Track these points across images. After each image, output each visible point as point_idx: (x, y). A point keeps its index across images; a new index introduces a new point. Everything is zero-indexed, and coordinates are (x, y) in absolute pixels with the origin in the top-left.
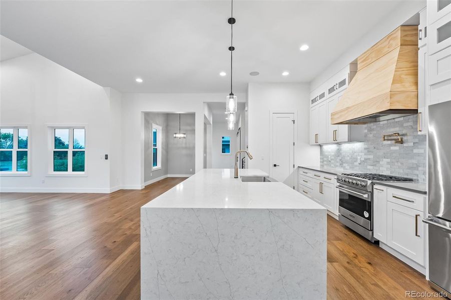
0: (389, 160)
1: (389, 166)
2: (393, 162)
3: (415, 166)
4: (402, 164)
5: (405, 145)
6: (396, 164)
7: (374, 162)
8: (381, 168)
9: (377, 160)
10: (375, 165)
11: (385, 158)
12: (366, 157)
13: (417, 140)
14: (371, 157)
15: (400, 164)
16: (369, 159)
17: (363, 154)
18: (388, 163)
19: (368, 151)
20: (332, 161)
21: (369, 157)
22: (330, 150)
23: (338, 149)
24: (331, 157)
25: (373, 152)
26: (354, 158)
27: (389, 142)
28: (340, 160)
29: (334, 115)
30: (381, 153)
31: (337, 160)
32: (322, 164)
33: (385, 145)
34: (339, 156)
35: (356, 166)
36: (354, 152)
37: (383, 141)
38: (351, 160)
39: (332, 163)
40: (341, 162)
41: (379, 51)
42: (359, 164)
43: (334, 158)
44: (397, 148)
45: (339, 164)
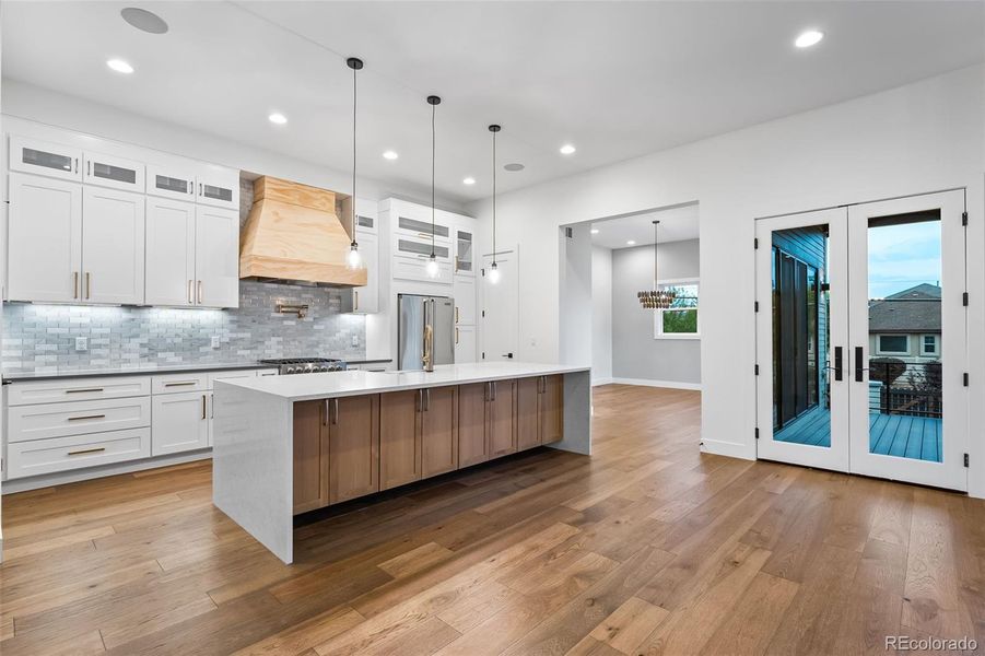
0: (281, 339)
1: (281, 347)
2: (287, 341)
4: (300, 342)
5: (303, 320)
6: (292, 343)
7: (251, 344)
8: (266, 352)
9: (261, 339)
10: (256, 348)
11: (273, 336)
12: (234, 335)
14: (247, 335)
15: (297, 343)
16: (242, 339)
17: (227, 330)
18: (279, 343)
19: (239, 327)
21: (241, 335)
22: (86, 320)
23: (133, 320)
24: (89, 340)
25: (249, 328)
26: (198, 339)
27: (282, 315)
28: (142, 345)
29: (262, 260)
30: (267, 329)
31: (127, 346)
32: (18, 364)
33: (274, 318)
34: (137, 336)
35: (207, 353)
36: (197, 327)
37: (270, 312)
38: (188, 343)
39: (99, 357)
40: (146, 350)
41: (307, 198)
42: (216, 349)
43: (107, 341)
44: (293, 323)
45: (137, 356)
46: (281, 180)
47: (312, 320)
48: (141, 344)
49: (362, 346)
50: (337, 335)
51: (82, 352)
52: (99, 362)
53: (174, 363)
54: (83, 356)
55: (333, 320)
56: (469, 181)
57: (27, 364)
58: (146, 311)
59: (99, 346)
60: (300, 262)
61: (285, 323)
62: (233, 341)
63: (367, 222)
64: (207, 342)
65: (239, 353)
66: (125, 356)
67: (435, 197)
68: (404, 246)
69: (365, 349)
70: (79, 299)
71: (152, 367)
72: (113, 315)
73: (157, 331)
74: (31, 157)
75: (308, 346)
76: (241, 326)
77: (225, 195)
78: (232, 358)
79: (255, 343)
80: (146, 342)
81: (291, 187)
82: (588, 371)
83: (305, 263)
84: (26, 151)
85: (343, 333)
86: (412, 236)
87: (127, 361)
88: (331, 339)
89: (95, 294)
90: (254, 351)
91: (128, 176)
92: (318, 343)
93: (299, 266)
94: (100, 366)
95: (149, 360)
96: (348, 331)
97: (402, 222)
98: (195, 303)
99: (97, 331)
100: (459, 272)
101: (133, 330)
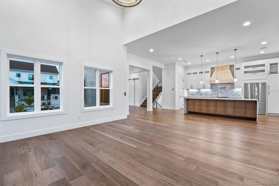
5: (225, 90)
16: (214, 93)
27: (221, 89)
33: (219, 90)
36: (207, 92)
41: (223, 68)
46: (218, 67)
47: (227, 90)
49: (241, 95)
50: (234, 93)
58: (200, 90)
61: (222, 91)
62: (212, 94)
63: (238, 69)
64: (208, 94)
68: (245, 72)
72: (196, 90)
75: (227, 95)
76: (213, 91)
77: (208, 72)
80: (200, 94)
84: (187, 74)
85: (235, 92)
88: (232, 94)
89: (193, 88)
91: (196, 73)
92: (229, 94)
95: (201, 96)
96: (237, 92)
97: (245, 67)
98: (204, 88)
99: (195, 92)
100: (270, 75)
101: (198, 92)
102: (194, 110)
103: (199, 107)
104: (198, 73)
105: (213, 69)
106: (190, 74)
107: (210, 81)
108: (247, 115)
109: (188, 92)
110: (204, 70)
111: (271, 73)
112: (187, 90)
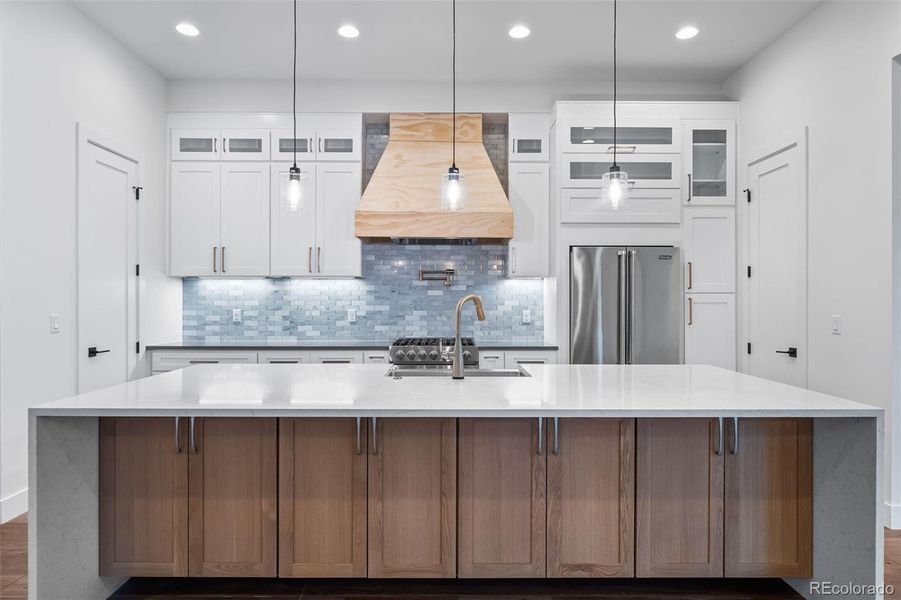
0: (424, 313)
1: (425, 323)
2: (432, 316)
3: (469, 319)
4: (448, 317)
5: (453, 288)
6: (438, 318)
7: (390, 319)
8: (407, 328)
9: (400, 313)
10: (395, 323)
11: (416, 309)
12: (371, 308)
13: (471, 283)
14: (385, 308)
15: (444, 319)
16: (380, 312)
17: (364, 302)
18: (422, 318)
19: (377, 298)
20: (248, 323)
21: (379, 308)
22: (239, 293)
23: (277, 291)
24: (242, 314)
25: (388, 299)
26: (335, 312)
27: (425, 283)
28: (285, 318)
29: (367, 217)
30: (408, 301)
31: (272, 318)
32: (194, 333)
33: (416, 287)
34: (279, 308)
35: (343, 328)
36: (334, 299)
37: (412, 279)
38: (326, 317)
39: (250, 328)
40: (287, 323)
41: (443, 129)
42: (352, 323)
43: (256, 313)
44: (439, 293)
45: (280, 328)
46: (409, 114)
47: (464, 288)
48: (283, 317)
49: (538, 323)
50: (501, 308)
51: (237, 323)
52: (251, 333)
53: (312, 338)
54: (239, 327)
55: (494, 288)
56: (687, 33)
57: (201, 333)
58: (287, 283)
59: (250, 318)
60: (414, 214)
61: (430, 293)
62: (370, 316)
63: (529, 146)
64: (343, 315)
65: (378, 328)
66: (270, 328)
67: (617, 80)
68: (578, 170)
69: (542, 328)
70: (218, 274)
71: (293, 341)
72: (262, 287)
73: (297, 303)
74: (188, 145)
76: (380, 298)
77: (346, 146)
78: (369, 335)
79: (395, 318)
80: (287, 314)
81: (421, 120)
82: (875, 418)
83: (420, 214)
84: (183, 141)
85: (508, 305)
86: (596, 153)
87: (272, 333)
88: (492, 313)
89: (230, 267)
90: (394, 327)
91: (254, 146)
93: (412, 219)
94: (251, 338)
95: (291, 334)
96: (516, 303)
97: (578, 135)
98: (315, 272)
99: (248, 303)
100: (695, 200)
101: (277, 302)
102: (196, 549)
103: (266, 505)
104: (271, 148)
105: (377, 126)
106: (206, 145)
107: (358, 215)
108: (743, 560)
109: (190, 299)
110: (313, 128)
111: (699, 189)
112: (178, 287)
